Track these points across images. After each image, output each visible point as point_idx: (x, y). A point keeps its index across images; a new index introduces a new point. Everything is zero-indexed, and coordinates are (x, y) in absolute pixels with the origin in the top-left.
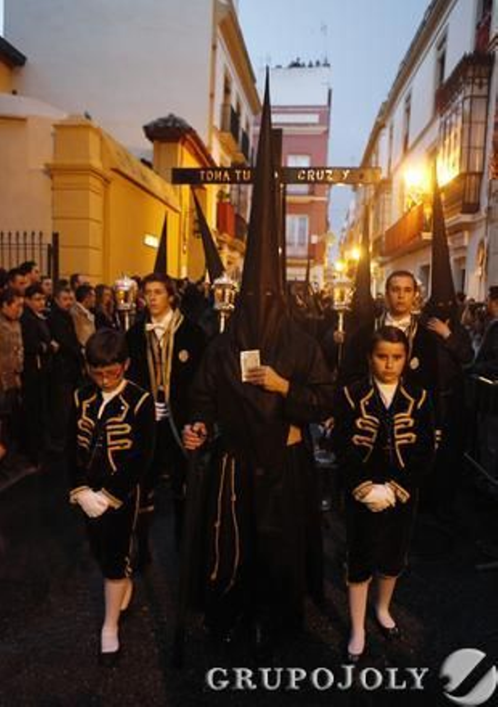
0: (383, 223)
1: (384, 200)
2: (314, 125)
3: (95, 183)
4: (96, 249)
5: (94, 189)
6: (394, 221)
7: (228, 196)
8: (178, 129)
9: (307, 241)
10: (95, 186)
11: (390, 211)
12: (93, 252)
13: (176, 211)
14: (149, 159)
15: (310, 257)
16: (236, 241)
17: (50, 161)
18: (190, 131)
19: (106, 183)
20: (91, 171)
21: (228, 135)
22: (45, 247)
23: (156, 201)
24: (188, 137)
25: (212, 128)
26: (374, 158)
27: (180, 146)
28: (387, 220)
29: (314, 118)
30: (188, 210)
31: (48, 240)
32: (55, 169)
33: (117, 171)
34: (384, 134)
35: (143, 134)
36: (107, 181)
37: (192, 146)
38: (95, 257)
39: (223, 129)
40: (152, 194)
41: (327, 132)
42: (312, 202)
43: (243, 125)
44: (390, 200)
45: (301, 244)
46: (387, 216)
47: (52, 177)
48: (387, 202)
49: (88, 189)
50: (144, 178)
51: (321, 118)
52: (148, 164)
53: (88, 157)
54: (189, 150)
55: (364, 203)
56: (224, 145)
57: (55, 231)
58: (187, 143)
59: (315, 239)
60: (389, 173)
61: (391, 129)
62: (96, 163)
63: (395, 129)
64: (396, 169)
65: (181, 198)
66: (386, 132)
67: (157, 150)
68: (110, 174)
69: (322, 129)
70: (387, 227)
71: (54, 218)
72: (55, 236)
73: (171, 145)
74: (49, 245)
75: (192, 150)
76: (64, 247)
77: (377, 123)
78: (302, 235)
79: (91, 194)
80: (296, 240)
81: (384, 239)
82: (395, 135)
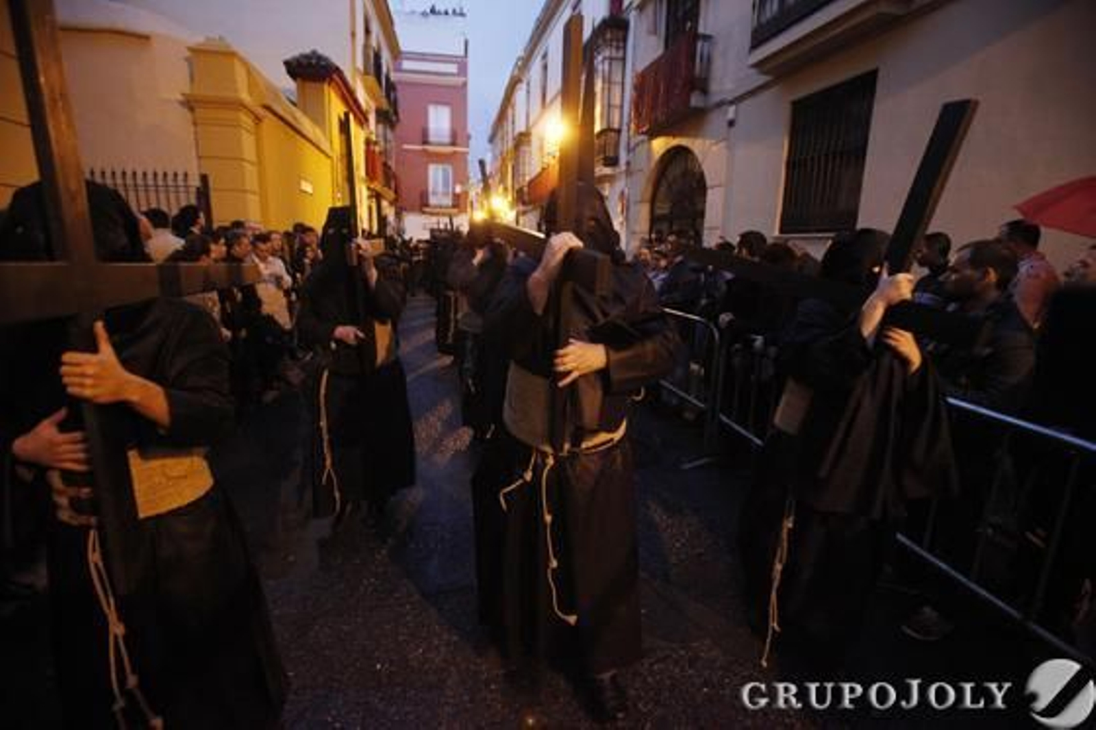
0: (524, 175)
1: (525, 152)
2: (452, 75)
3: (246, 120)
4: (254, 193)
5: (245, 126)
6: (534, 174)
7: (376, 143)
8: (323, 67)
9: (450, 190)
10: (246, 123)
11: (530, 164)
12: (251, 197)
13: (327, 156)
14: (293, 99)
15: (454, 206)
16: (386, 189)
17: (187, 91)
18: (337, 70)
19: (257, 121)
20: (241, 105)
21: (371, 79)
22: (193, 190)
23: (308, 145)
24: (335, 76)
25: (356, 70)
26: (510, 111)
27: (326, 86)
28: (527, 172)
29: (452, 68)
30: (339, 157)
31: (195, 182)
32: (196, 101)
33: (268, 108)
34: (521, 89)
35: (283, 69)
36: (258, 119)
37: (340, 88)
38: (253, 202)
39: (366, 73)
40: (304, 136)
41: (465, 85)
42: (455, 153)
43: (384, 69)
44: (530, 153)
45: (446, 194)
46: (527, 168)
47: (192, 109)
48: (527, 155)
49: (240, 126)
50: (295, 118)
51: (459, 69)
52: (294, 104)
53: (236, 90)
54: (336, 92)
55: (501, 154)
56: (369, 90)
57: (204, 172)
58: (333, 84)
59: (458, 189)
60: (528, 127)
61: (528, 84)
62: (245, 96)
63: (532, 84)
64: (536, 123)
65: (331, 142)
66: (522, 88)
67: (301, 90)
68: (261, 112)
69: (461, 80)
70: (528, 178)
71: (199, 158)
72: (204, 179)
73: (318, 85)
74: (198, 189)
75: (339, 92)
76: (216, 190)
77: (512, 78)
78: (446, 184)
79: (243, 132)
80: (440, 189)
81: (526, 189)
82: (532, 90)
